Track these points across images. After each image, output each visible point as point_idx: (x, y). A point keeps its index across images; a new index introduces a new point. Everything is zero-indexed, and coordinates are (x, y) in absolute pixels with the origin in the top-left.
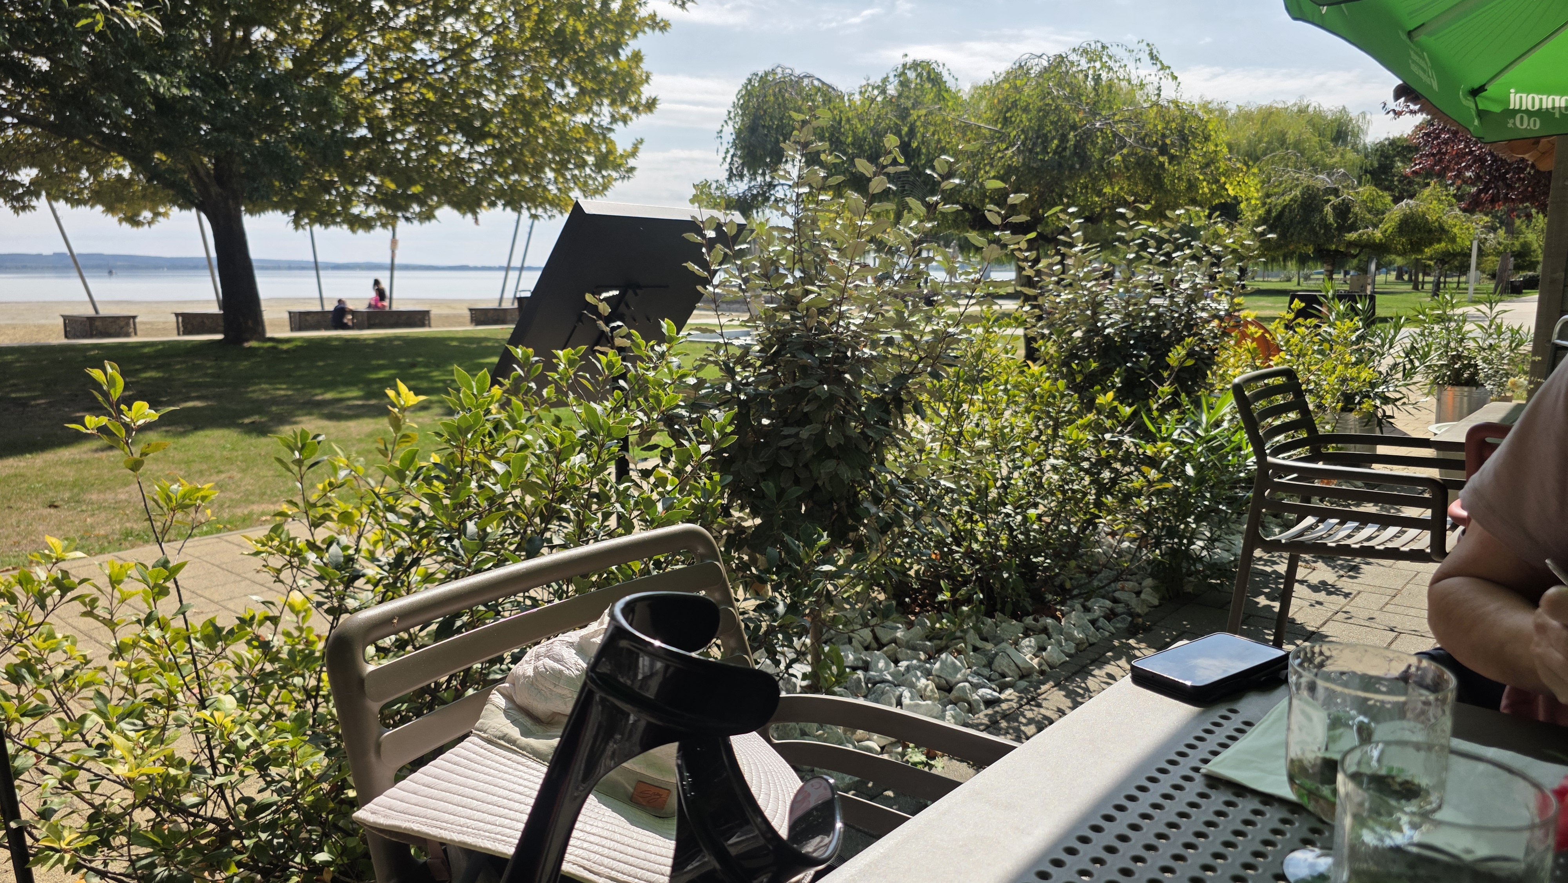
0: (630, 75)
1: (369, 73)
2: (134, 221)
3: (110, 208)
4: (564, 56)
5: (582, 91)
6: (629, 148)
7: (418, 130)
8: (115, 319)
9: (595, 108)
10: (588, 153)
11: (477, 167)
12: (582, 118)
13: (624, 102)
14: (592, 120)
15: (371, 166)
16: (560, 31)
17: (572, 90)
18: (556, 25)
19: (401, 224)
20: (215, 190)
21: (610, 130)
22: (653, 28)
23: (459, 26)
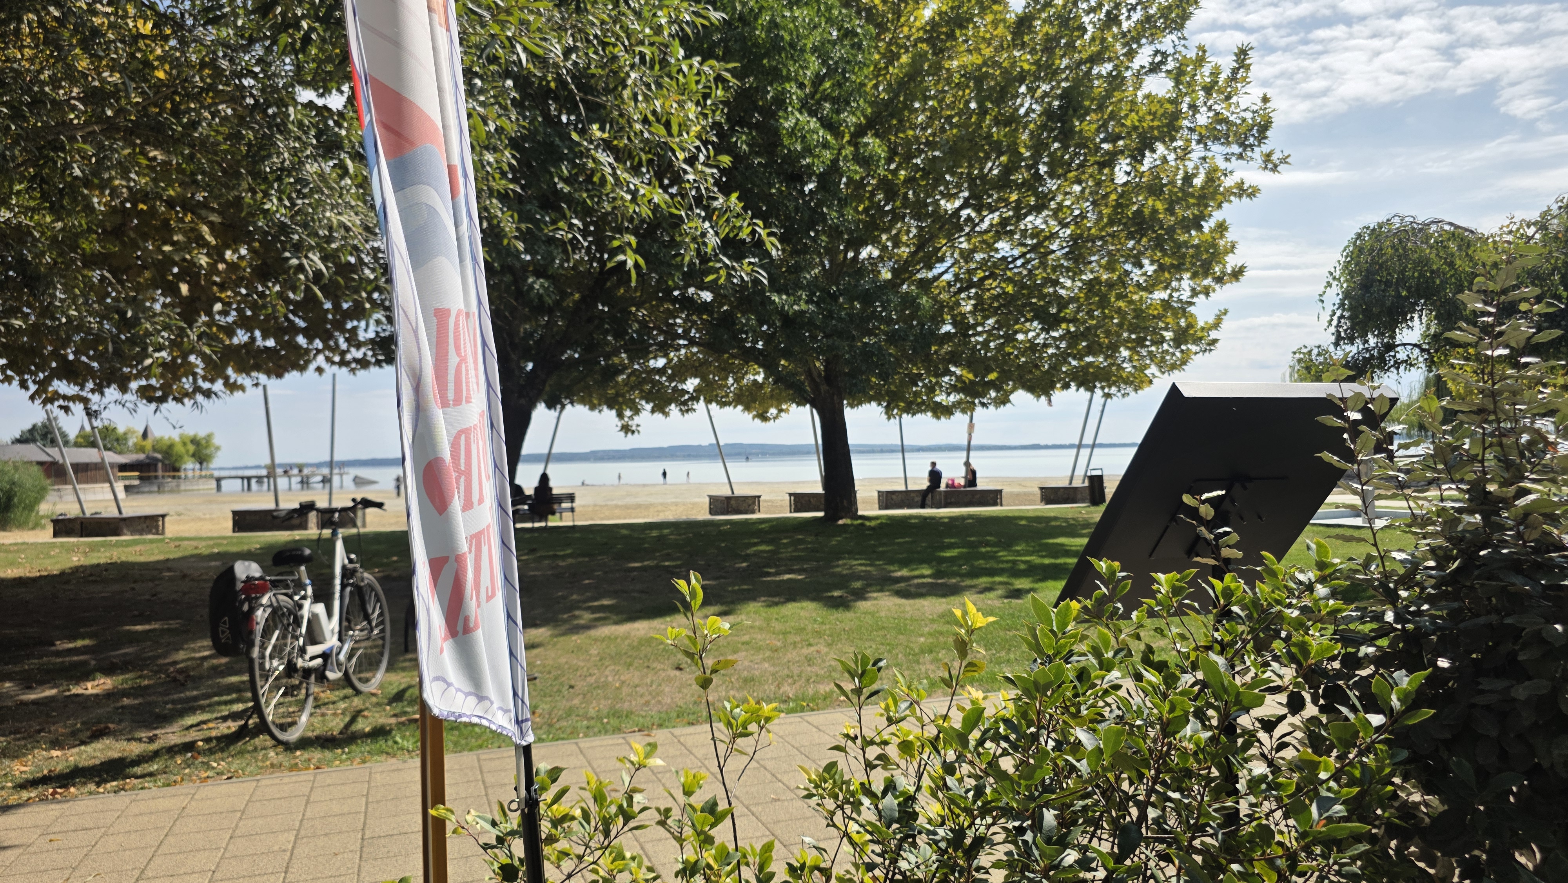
0: (1214, 245)
1: (956, 276)
2: (763, 417)
3: (747, 408)
4: (1142, 236)
5: (1162, 268)
6: (1211, 320)
7: (997, 322)
8: (745, 498)
9: (1174, 284)
10: (1166, 329)
11: (1051, 351)
12: (1160, 295)
13: (1206, 275)
14: (1171, 296)
15: (954, 357)
16: (1139, 212)
17: (1150, 269)
18: (1135, 208)
19: (979, 409)
20: (824, 388)
21: (1191, 304)
22: (1240, 196)
23: (1038, 222)
